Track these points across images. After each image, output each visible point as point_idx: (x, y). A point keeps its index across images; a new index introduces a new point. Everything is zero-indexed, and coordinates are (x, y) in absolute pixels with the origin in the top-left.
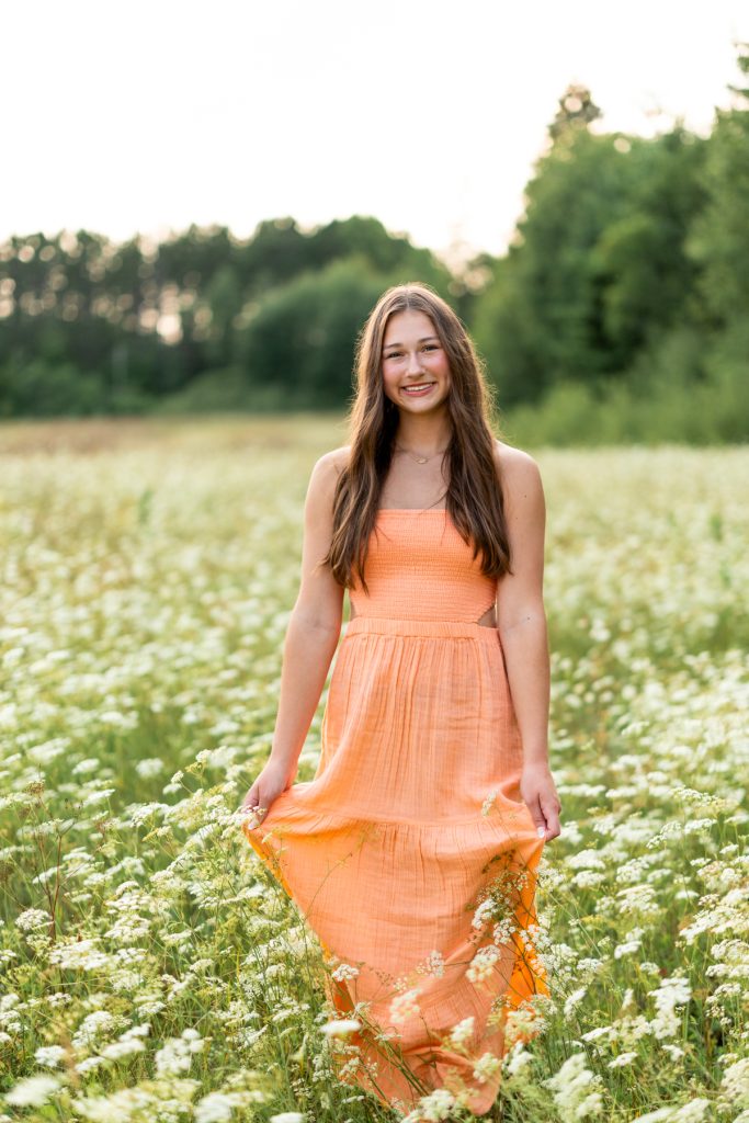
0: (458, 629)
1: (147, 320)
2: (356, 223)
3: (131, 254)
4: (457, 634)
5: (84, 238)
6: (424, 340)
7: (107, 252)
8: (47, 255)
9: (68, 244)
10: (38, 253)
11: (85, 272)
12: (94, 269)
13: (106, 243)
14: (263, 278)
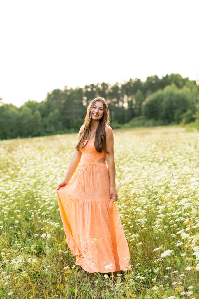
0: (93, 163)
1: (121, 104)
2: (173, 76)
3: (116, 88)
4: (93, 164)
5: (104, 84)
6: (101, 108)
7: (110, 87)
8: (95, 89)
9: (100, 86)
10: (92, 89)
11: (105, 92)
12: (107, 92)
13: (110, 85)
14: (149, 91)
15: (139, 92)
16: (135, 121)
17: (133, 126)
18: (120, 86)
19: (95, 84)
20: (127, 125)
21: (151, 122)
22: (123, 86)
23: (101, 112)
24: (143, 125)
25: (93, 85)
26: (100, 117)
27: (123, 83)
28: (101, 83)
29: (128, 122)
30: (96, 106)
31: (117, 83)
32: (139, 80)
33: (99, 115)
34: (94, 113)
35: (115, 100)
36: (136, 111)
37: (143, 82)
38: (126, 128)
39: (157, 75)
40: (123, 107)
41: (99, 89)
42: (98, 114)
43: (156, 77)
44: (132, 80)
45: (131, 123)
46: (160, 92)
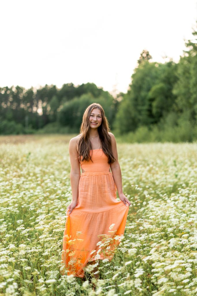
1: (35, 109)
2: (89, 85)
3: (30, 92)
5: (18, 88)
6: (99, 115)
7: (24, 92)
8: (8, 92)
9: (14, 90)
10: (6, 92)
11: (19, 97)
12: (21, 96)
13: (24, 89)
14: (65, 98)
15: (54, 99)
16: (50, 127)
17: (48, 133)
18: (35, 91)
19: (9, 87)
20: (41, 131)
21: (66, 129)
22: (38, 91)
23: (100, 119)
24: (58, 132)
25: (7, 88)
26: (99, 125)
27: (38, 88)
28: (15, 86)
29: (42, 127)
30: (94, 114)
31: (32, 88)
32: (55, 87)
33: (97, 124)
34: (93, 121)
35: (28, 104)
36: (51, 118)
37: (59, 89)
38: (40, 134)
39: (73, 83)
40: (36, 113)
41: (12, 93)
42: (97, 122)
43: (72, 85)
44: (48, 86)
45: (46, 129)
46: (76, 100)
